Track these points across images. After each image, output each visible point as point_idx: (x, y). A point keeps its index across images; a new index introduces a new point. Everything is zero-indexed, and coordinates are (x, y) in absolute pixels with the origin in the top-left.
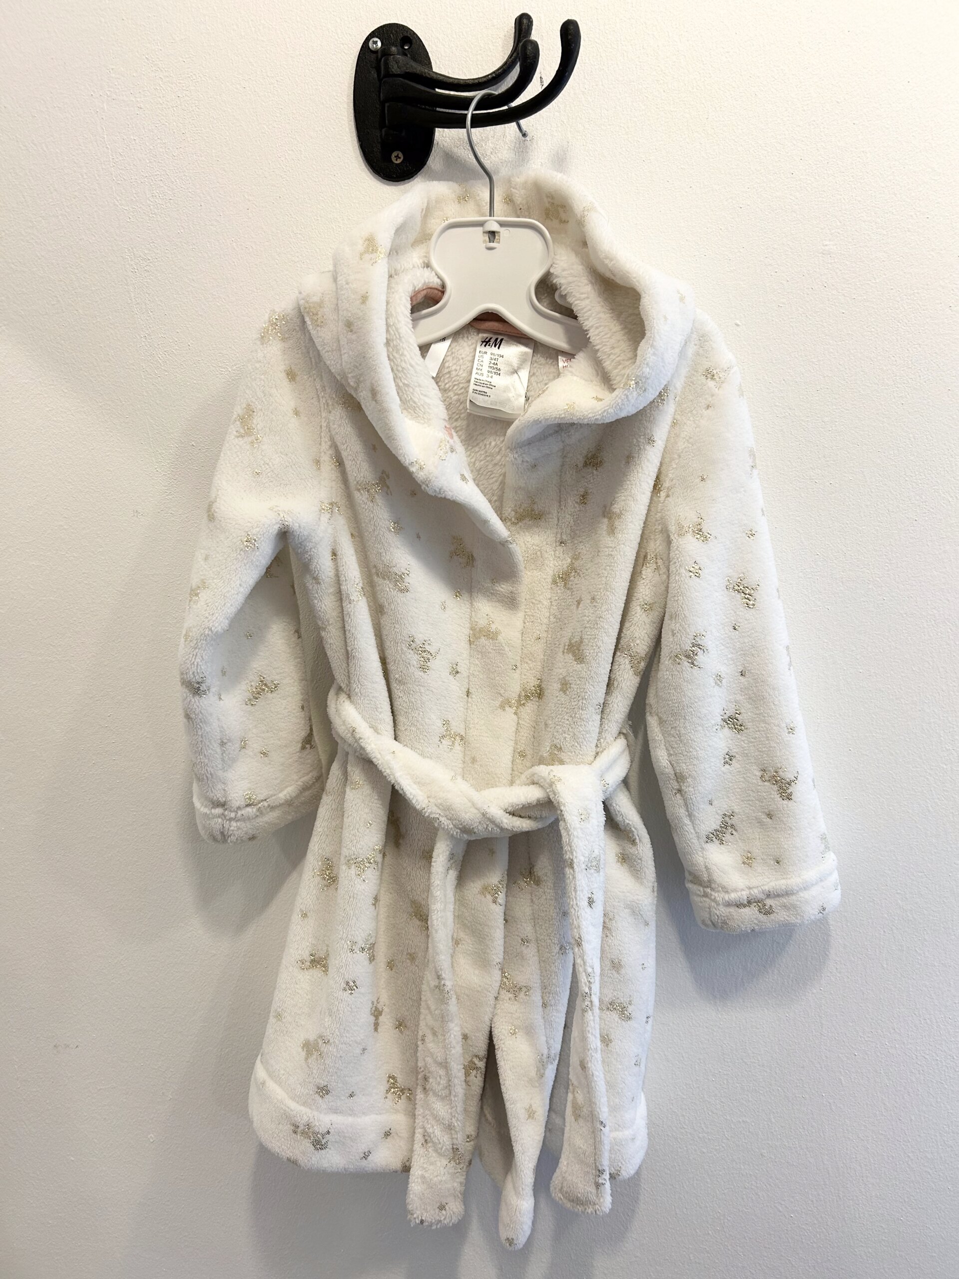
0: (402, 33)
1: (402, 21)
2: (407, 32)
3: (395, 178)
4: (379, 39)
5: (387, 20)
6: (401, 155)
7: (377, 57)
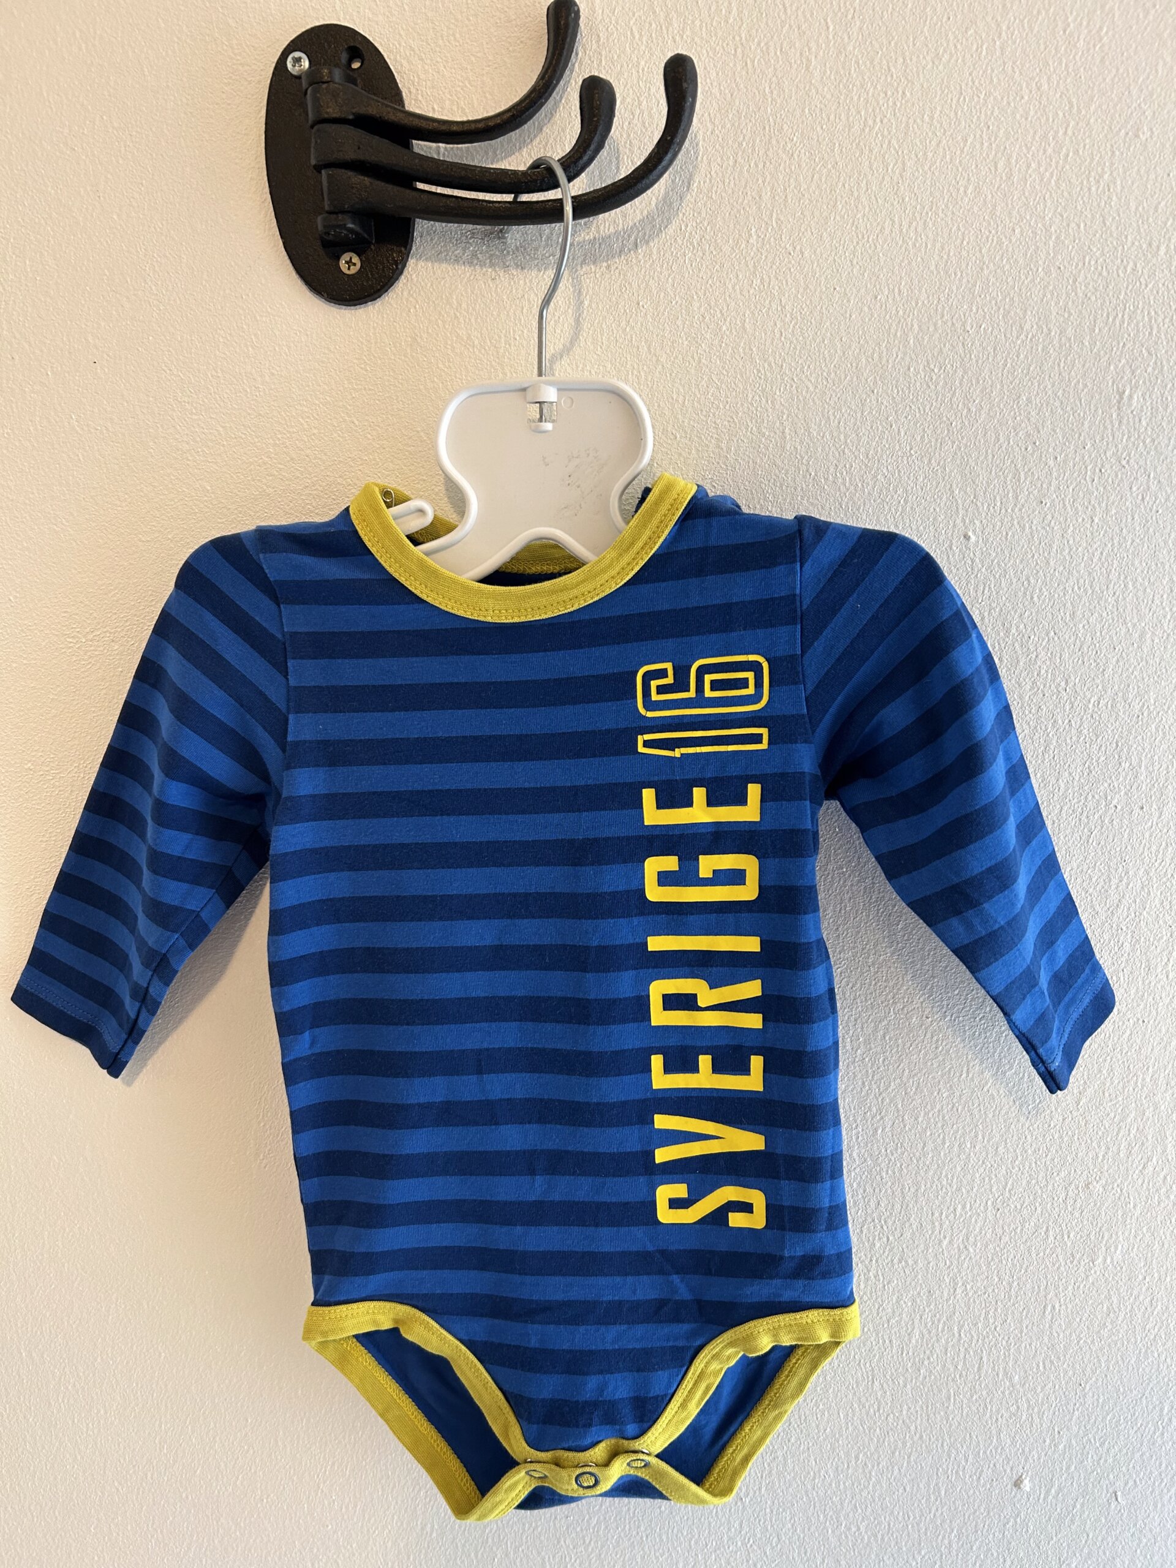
0: (346, 42)
1: (345, 19)
2: (354, 38)
3: (349, 300)
4: (305, 53)
5: (317, 19)
6: (356, 260)
7: (301, 84)
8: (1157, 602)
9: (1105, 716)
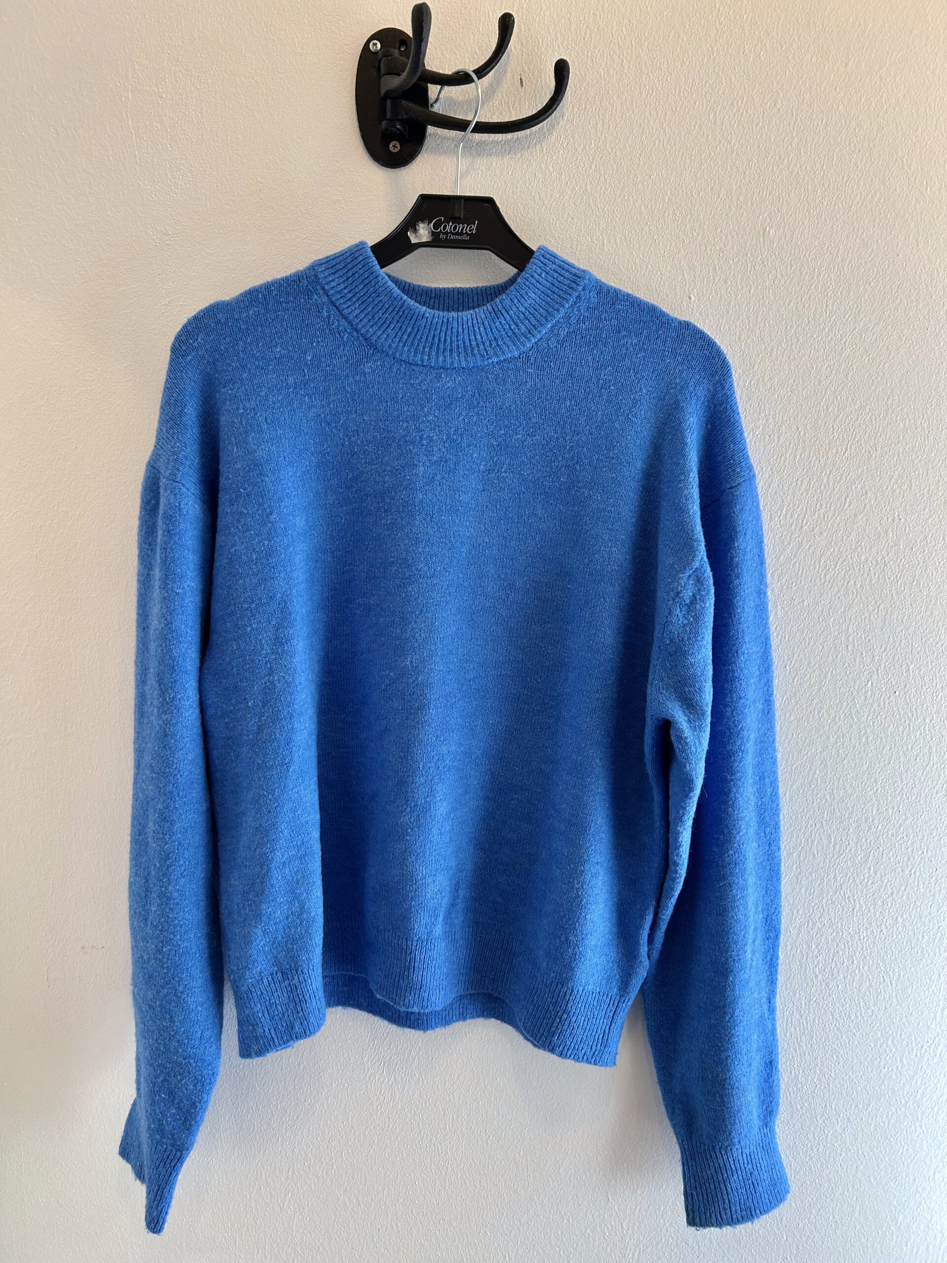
0: (398, 37)
1: (397, 25)
2: (403, 35)
3: (393, 165)
4: (379, 41)
5: (385, 24)
6: (398, 145)
7: (378, 58)
8: (780, 333)
9: (753, 389)
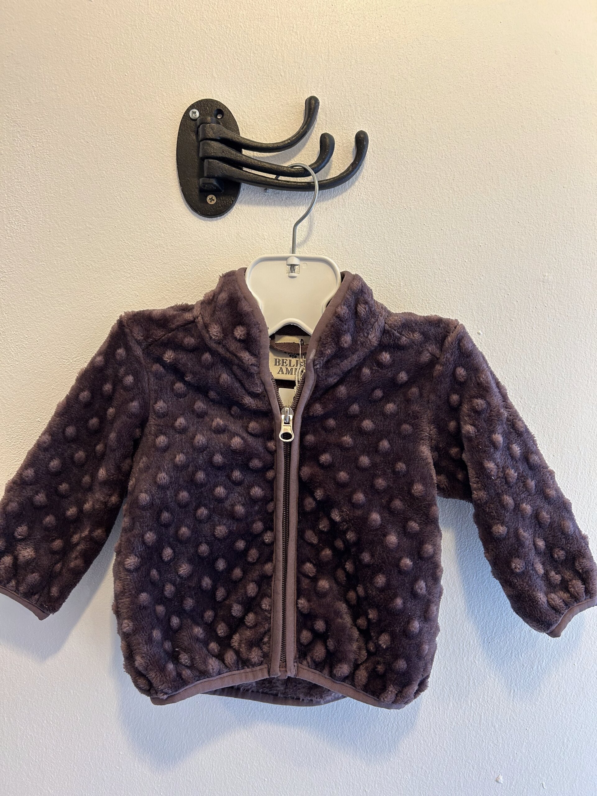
0: (216, 107)
1: (216, 97)
2: (220, 106)
3: (210, 215)
4: (198, 110)
5: (203, 96)
6: (214, 198)
7: (196, 124)
